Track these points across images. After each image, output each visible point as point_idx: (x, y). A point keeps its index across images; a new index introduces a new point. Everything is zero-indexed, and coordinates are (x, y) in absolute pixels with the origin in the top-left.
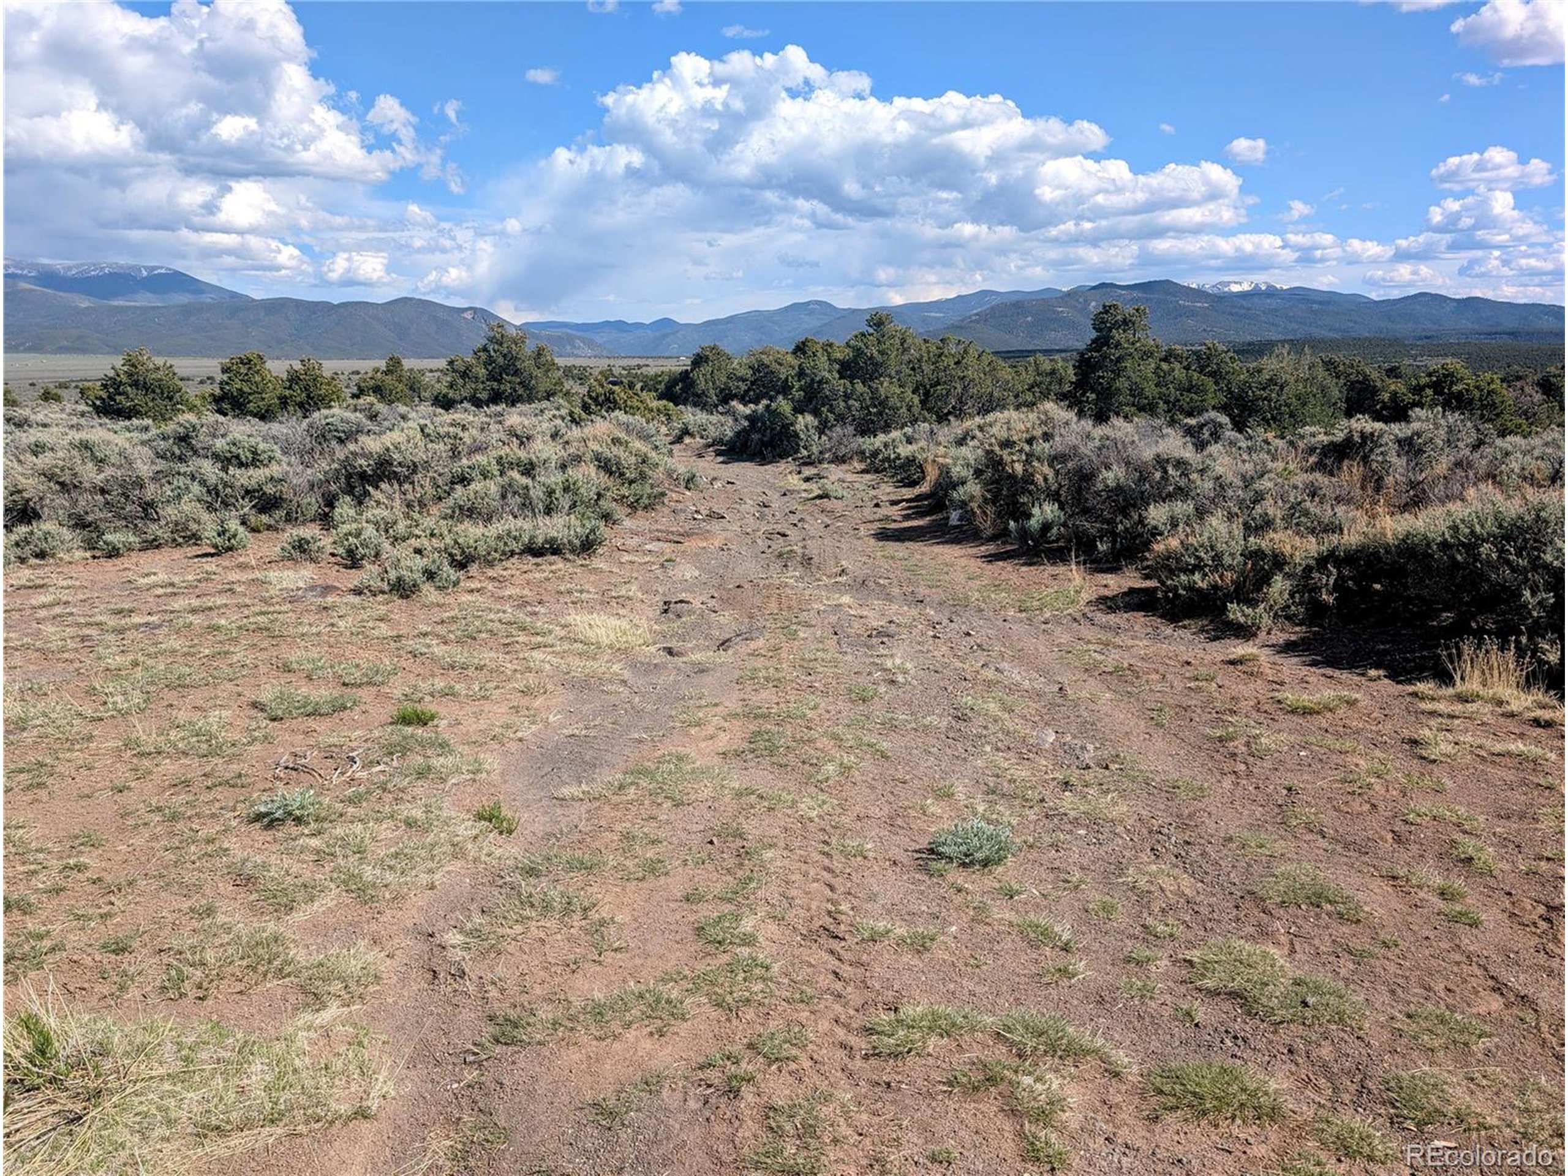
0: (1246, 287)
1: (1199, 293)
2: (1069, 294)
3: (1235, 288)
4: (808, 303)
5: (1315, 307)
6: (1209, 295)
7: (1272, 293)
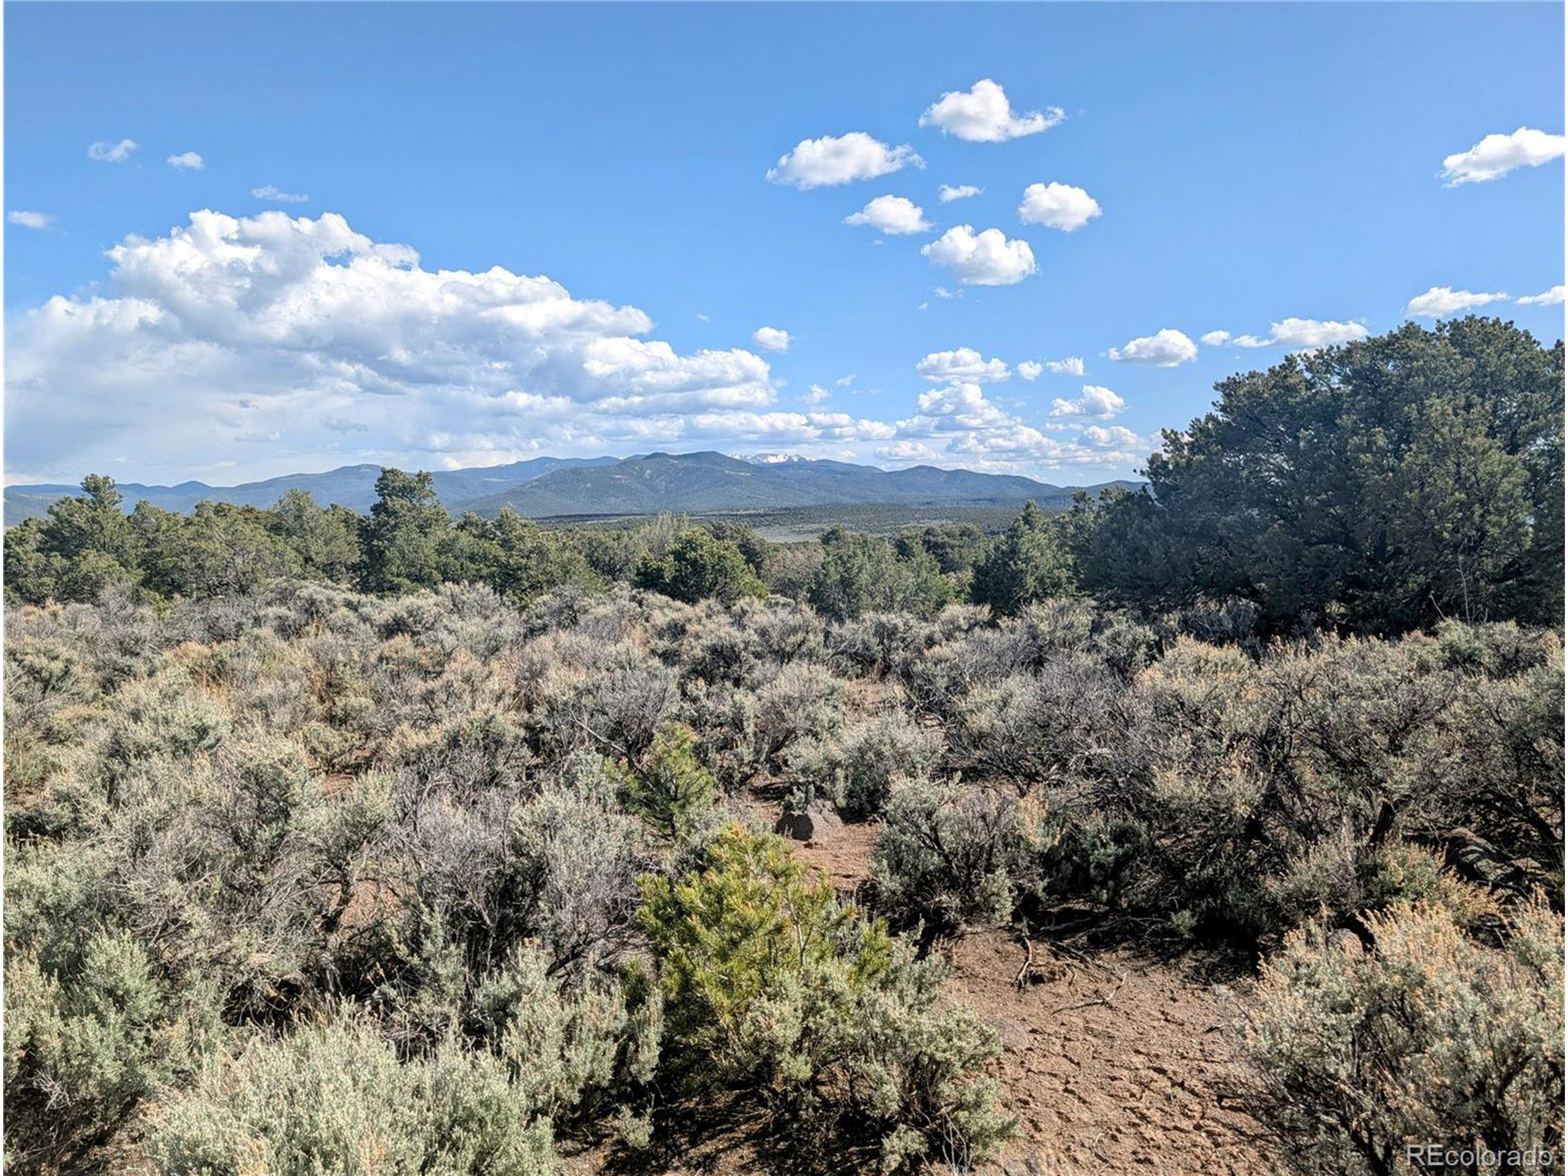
0: (781, 459)
1: (742, 464)
2: (625, 462)
3: (772, 460)
4: (359, 467)
5: (839, 476)
6: (750, 465)
7: (803, 464)
